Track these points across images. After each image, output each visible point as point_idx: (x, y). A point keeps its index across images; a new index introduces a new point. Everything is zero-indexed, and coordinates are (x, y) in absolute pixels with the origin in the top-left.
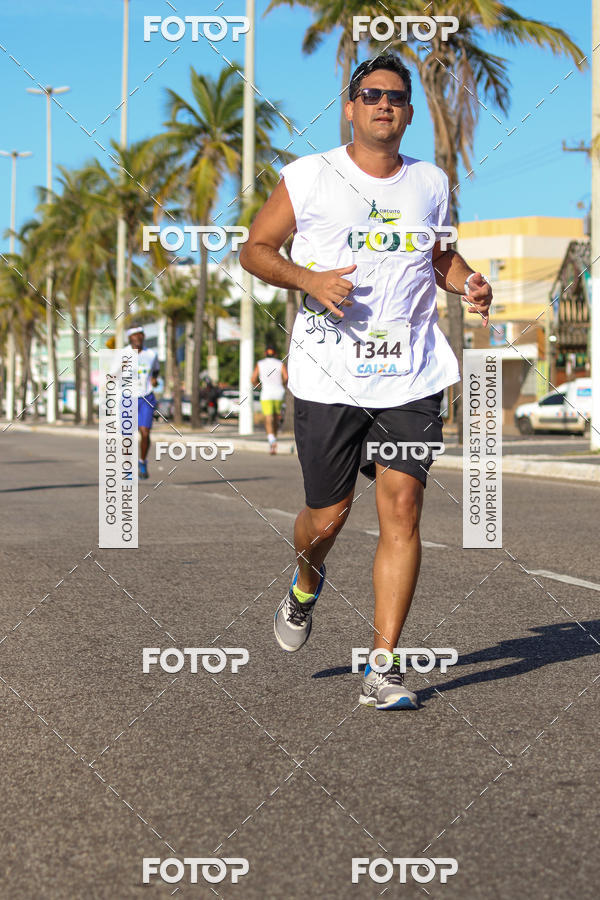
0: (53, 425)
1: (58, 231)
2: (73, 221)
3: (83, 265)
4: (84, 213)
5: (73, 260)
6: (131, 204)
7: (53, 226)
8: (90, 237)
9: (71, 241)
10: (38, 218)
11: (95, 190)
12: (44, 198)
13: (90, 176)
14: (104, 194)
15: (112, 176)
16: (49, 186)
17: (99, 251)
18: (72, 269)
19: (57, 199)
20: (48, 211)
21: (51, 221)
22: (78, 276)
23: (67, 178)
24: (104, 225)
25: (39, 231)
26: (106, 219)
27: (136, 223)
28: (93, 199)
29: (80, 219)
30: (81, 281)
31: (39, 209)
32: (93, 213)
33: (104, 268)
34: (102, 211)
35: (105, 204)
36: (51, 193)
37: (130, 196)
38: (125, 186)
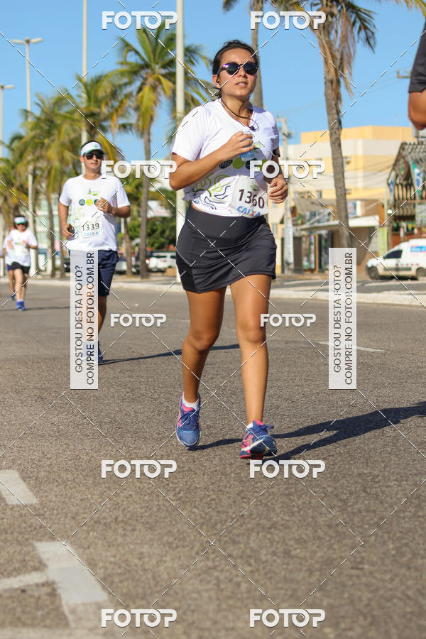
0: (36, 279)
1: (37, 140)
2: (49, 134)
3: (56, 164)
4: (58, 127)
5: (49, 161)
7: (34, 137)
8: (63, 145)
9: (49, 146)
10: (22, 132)
11: (65, 110)
12: (26, 118)
13: (60, 102)
14: (72, 113)
15: (78, 100)
16: (29, 108)
17: (68, 155)
18: (49, 167)
19: (39, 119)
20: (30, 126)
21: (32, 134)
22: (53, 172)
23: (43, 102)
24: (73, 136)
25: (24, 140)
26: (74, 131)
27: (96, 133)
28: (65, 117)
29: (55, 132)
30: (55, 176)
31: (23, 125)
32: (66, 127)
33: (71, 166)
34: (71, 125)
35: (74, 120)
36: (32, 113)
37: (92, 115)
38: (87, 108)
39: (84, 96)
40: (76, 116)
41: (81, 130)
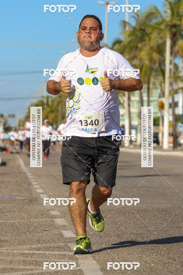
0: (128, 147)
1: (132, 44)
2: (142, 39)
3: (147, 62)
4: (148, 35)
5: (141, 60)
6: (174, 30)
7: (129, 43)
8: (152, 48)
9: (141, 50)
10: (122, 38)
11: (154, 21)
12: (125, 27)
13: (150, 15)
14: (159, 24)
15: (164, 15)
16: (127, 20)
17: (156, 56)
18: (141, 64)
19: (134, 28)
20: (127, 34)
21: (129, 39)
22: (144, 68)
23: (138, 16)
24: (160, 41)
25: (122, 44)
26: (161, 38)
27: (177, 40)
28: (154, 28)
29: (147, 38)
30: (146, 71)
31: (123, 33)
32: (154, 36)
33: (157, 65)
34: (159, 34)
35: (161, 30)
36: (129, 24)
37: (174, 26)
38: (171, 21)
39: (169, 11)
40: (163, 27)
41: (166, 37)
